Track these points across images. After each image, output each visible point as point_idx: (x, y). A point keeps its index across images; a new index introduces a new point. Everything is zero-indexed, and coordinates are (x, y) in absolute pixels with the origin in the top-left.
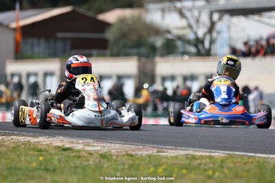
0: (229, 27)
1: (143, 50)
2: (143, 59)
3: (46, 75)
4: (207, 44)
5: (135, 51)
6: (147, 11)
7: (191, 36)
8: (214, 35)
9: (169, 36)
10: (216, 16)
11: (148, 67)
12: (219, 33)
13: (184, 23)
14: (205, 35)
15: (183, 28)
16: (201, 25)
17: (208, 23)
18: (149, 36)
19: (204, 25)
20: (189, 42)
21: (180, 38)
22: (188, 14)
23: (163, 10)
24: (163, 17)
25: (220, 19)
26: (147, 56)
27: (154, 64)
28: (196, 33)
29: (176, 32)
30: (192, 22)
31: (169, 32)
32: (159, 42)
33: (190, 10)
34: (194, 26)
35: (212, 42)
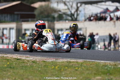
0: (84, 9)
1: (50, 19)
2: (50, 22)
3: (10, 29)
4: (75, 16)
5: (46, 19)
6: (51, 3)
7: (69, 13)
8: (78, 12)
9: (60, 13)
10: (79, 5)
11: (52, 25)
12: (80, 11)
13: (66, 7)
14: (75, 12)
15: (66, 10)
16: (73, 8)
17: (76, 7)
18: (52, 13)
19: (74, 8)
20: (68, 15)
21: (64, 13)
22: (68, 4)
23: (58, 2)
24: (58, 5)
25: (81, 6)
26: (51, 21)
27: (54, 24)
28: (71, 12)
29: (63, 11)
30: (70, 7)
31: (60, 11)
32: (56, 15)
33: (69, 2)
34: (70, 9)
35: (77, 15)
